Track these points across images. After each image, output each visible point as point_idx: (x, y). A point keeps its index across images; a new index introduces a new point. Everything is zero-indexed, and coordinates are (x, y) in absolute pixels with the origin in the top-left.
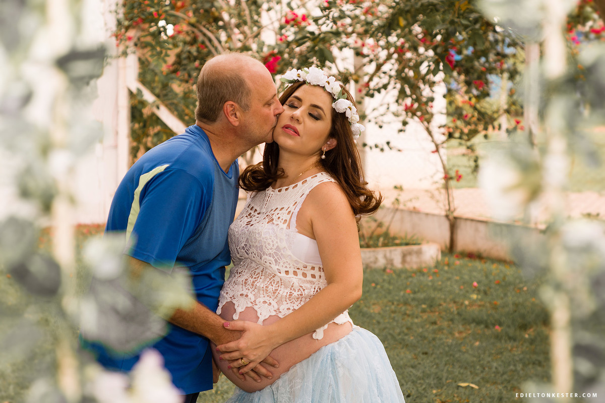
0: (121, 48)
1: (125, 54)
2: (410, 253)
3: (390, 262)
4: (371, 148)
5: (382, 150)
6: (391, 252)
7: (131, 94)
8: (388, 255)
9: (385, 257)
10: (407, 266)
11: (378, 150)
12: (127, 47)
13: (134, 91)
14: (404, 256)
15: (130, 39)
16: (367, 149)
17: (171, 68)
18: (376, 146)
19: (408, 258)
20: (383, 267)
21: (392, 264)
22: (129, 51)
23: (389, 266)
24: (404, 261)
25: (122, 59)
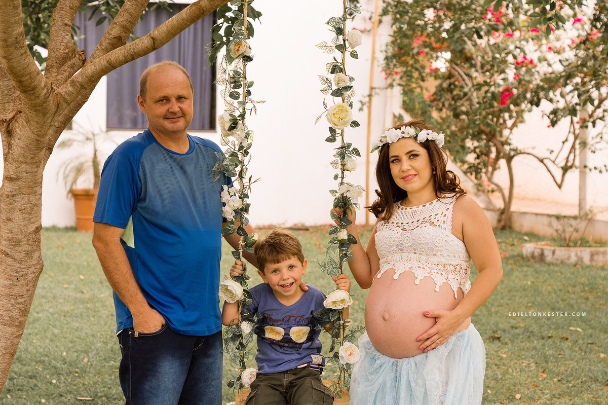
0: (389, 81)
1: (391, 86)
2: (597, 253)
3: (581, 259)
4: (590, 170)
5: (601, 172)
6: (581, 251)
7: (395, 116)
8: (579, 254)
9: (576, 255)
10: (594, 263)
11: (597, 171)
12: (394, 80)
13: (397, 114)
14: (592, 255)
15: (396, 73)
16: (587, 170)
17: (432, 98)
18: (595, 168)
19: (596, 257)
20: (574, 263)
21: (582, 261)
22: (395, 84)
23: (579, 263)
24: (592, 259)
25: (389, 90)
